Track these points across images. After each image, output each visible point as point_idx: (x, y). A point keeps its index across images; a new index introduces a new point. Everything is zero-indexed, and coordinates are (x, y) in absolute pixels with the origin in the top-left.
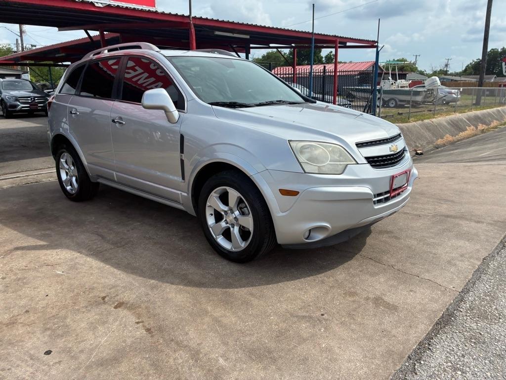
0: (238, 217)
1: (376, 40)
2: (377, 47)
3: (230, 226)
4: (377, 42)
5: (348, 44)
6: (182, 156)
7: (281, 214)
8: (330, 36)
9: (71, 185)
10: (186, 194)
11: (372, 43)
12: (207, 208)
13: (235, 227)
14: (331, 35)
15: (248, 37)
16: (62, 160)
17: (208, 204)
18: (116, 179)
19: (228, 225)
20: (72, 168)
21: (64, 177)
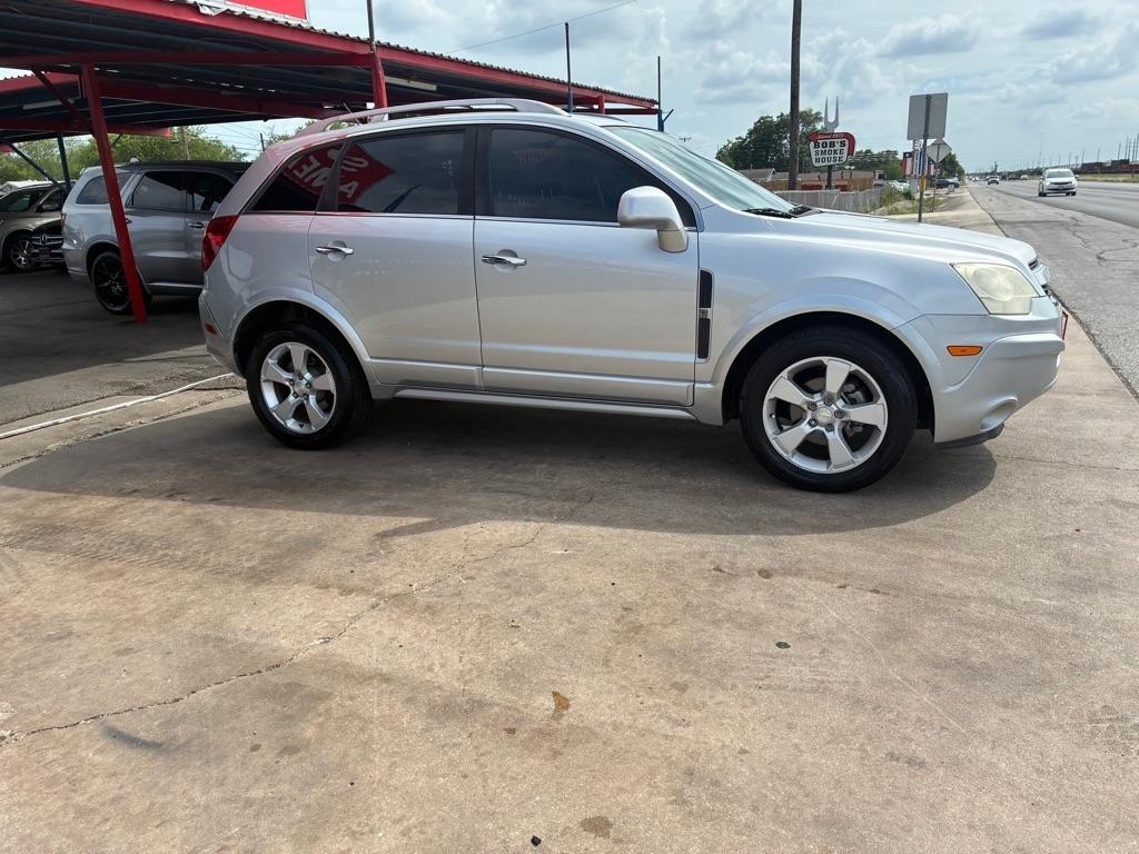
0: (845, 409)
1: (656, 99)
2: (658, 112)
3: (823, 429)
4: (659, 104)
5: (607, 106)
6: (705, 313)
7: (951, 389)
8: (589, 88)
9: (301, 413)
10: (709, 386)
11: (648, 105)
12: (766, 402)
13: (836, 428)
14: (592, 86)
15: (433, 87)
16: (270, 361)
17: (770, 395)
18: (477, 383)
19: (818, 428)
20: (308, 376)
21: (271, 398)
